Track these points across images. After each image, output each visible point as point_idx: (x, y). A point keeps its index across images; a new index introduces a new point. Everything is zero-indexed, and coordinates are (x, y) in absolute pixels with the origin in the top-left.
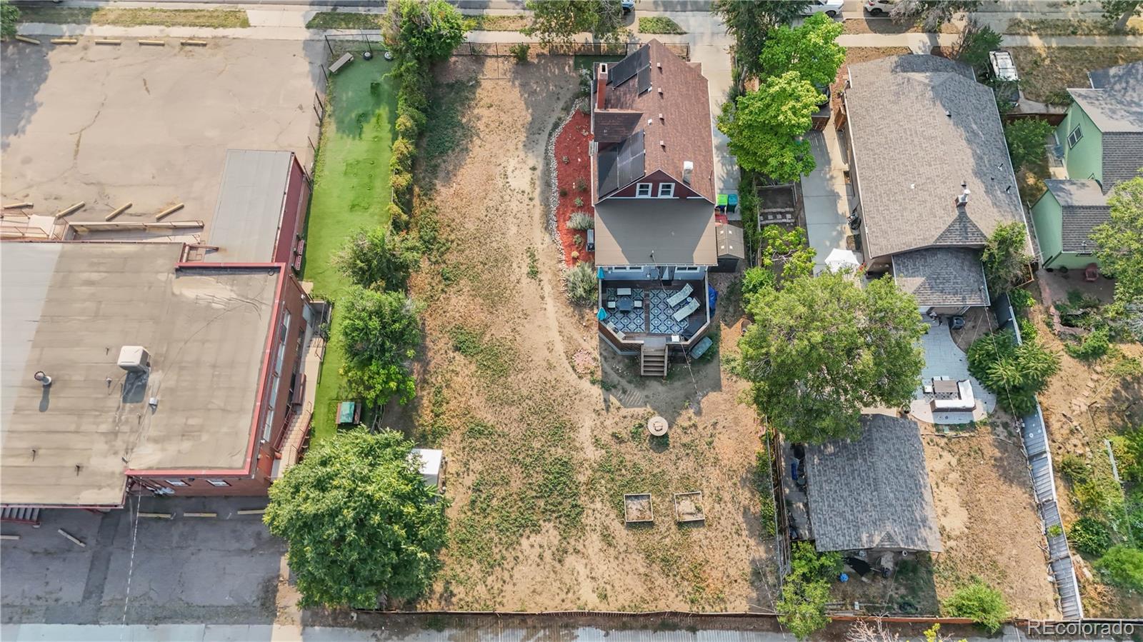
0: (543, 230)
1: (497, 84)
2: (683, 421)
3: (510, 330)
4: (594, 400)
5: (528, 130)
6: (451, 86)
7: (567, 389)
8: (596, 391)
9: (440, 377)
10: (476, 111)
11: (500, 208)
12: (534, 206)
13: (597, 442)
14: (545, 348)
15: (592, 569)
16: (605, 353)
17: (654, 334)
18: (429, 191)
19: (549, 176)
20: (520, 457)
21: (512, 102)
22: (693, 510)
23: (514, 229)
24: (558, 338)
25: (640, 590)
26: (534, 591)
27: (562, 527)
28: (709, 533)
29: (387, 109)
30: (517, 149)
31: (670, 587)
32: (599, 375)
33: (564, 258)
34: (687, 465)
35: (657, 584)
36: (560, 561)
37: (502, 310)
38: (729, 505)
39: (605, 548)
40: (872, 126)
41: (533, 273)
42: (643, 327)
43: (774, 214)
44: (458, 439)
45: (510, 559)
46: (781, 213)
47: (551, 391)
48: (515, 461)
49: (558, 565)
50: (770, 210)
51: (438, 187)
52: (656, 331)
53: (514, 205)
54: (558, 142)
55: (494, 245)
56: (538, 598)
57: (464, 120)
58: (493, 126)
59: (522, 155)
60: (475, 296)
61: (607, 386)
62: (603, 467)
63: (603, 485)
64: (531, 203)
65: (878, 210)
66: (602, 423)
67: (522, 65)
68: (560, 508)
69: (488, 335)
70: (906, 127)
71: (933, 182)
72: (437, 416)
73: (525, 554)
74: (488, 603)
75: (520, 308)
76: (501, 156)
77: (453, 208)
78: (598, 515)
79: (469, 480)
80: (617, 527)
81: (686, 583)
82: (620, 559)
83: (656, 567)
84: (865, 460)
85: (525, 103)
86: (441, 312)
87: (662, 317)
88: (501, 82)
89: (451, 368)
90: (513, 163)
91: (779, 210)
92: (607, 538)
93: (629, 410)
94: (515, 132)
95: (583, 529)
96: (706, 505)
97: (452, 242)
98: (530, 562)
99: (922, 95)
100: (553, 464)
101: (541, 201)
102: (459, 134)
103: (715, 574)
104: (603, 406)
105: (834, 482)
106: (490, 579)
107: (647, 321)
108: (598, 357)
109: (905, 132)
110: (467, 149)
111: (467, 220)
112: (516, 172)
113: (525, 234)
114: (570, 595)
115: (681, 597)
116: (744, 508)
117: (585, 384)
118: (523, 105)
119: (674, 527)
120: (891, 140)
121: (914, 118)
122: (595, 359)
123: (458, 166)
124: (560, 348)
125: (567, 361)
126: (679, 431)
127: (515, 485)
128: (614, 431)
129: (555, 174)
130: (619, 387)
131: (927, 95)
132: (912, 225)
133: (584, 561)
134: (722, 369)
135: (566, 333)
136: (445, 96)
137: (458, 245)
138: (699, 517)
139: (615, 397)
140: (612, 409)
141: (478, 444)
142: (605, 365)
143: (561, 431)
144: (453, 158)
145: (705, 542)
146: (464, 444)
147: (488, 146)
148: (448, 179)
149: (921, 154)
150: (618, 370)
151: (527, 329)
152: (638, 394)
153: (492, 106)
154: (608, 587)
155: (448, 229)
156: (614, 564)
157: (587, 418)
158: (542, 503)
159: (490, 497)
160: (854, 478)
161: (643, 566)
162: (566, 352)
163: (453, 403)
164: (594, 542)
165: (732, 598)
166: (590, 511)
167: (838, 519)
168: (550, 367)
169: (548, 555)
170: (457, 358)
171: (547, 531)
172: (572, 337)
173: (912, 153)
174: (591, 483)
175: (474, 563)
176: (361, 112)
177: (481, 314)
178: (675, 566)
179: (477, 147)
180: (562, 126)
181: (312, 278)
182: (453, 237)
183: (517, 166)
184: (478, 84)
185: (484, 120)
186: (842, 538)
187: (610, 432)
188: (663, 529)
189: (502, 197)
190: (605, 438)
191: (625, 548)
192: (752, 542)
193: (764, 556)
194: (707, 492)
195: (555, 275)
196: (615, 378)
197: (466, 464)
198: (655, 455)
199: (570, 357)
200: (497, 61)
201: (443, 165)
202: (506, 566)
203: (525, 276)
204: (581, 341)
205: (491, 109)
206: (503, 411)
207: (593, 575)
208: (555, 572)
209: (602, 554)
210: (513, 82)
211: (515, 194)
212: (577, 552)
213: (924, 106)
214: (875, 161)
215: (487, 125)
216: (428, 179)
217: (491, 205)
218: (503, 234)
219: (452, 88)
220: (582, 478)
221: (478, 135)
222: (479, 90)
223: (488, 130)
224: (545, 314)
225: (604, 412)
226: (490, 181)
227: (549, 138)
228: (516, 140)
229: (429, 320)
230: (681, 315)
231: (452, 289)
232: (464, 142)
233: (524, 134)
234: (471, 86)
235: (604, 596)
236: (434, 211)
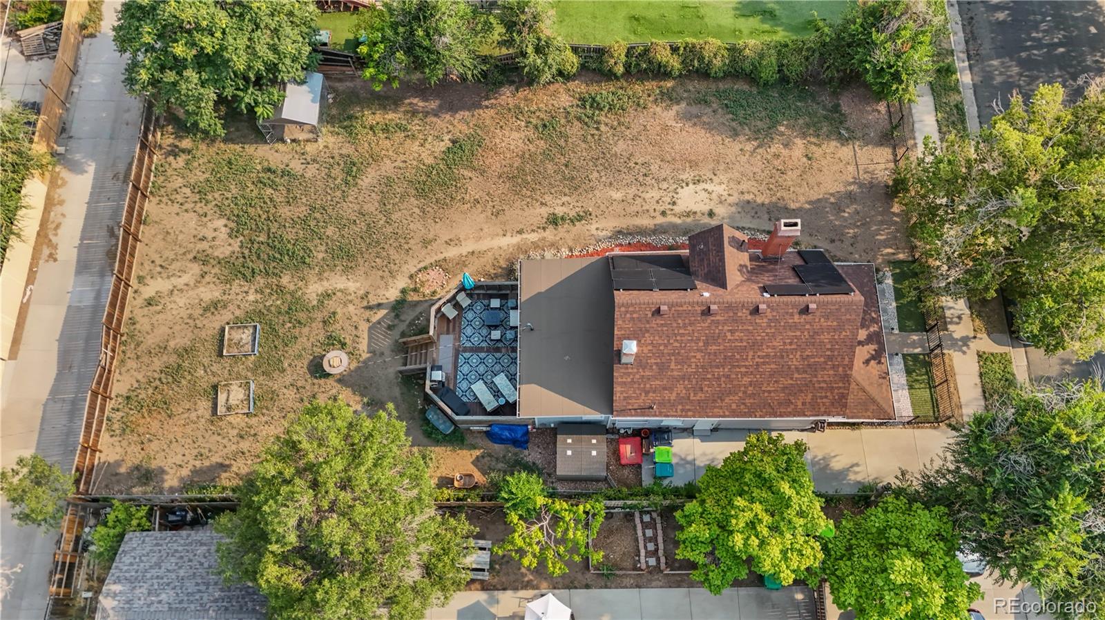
0: (617, 229)
1: (848, 163)
2: (345, 395)
3: (477, 197)
4: (381, 292)
5: (775, 205)
6: (836, 109)
7: (397, 262)
8: (393, 294)
9: (418, 128)
10: (799, 141)
11: (648, 179)
12: (654, 217)
13: (327, 295)
14: (452, 237)
15: (181, 290)
18: (669, 98)
20: (317, 214)
21: (819, 184)
22: (232, 402)
23: (617, 195)
24: (464, 250)
25: (150, 341)
26: (168, 233)
27: (233, 258)
28: (203, 420)
30: (742, 193)
31: (149, 374)
32: (412, 297)
34: (289, 398)
35: (155, 360)
36: (195, 258)
37: (504, 187)
38: (234, 447)
39: (203, 305)
41: (554, 221)
42: (468, 345)
43: (654, 539)
44: (344, 151)
45: (205, 209)
46: (657, 550)
47: (394, 245)
48: (313, 209)
49: (191, 256)
50: (660, 532)
51: (675, 108)
52: (461, 360)
53: (653, 194)
55: (595, 174)
56: (160, 237)
57: (782, 129)
58: (776, 163)
59: (731, 200)
60: (522, 157)
61: (398, 307)
62: (295, 307)
63: (275, 302)
64: (657, 214)
66: (351, 301)
67: (886, 194)
68: (254, 258)
69: (470, 175)
72: (371, 128)
73: (209, 223)
74: (162, 190)
75: (505, 207)
76: (728, 176)
77: (645, 126)
78: (240, 297)
79: (296, 166)
80: (227, 316)
81: (150, 391)
82: (188, 321)
83: (173, 359)
84: (216, 601)
85: (819, 200)
86: (502, 123)
87: (482, 369)
88: (851, 169)
89: (430, 139)
90: (719, 189)
91: (661, 546)
92: (214, 306)
93: (366, 335)
94: (770, 189)
95: (227, 281)
96: (238, 417)
97: (598, 129)
98: (199, 228)
100: (305, 249)
101: (661, 225)
102: (759, 124)
103: (155, 425)
104: (373, 302)
105: (203, 560)
106: (188, 191)
107: (476, 350)
110: (737, 135)
111: (630, 142)
112: (704, 195)
113: (610, 208)
114: (159, 269)
115: (136, 385)
116: (229, 466)
117: (402, 282)
118: (814, 196)
119: (215, 380)
122: (434, 292)
123: (709, 127)
124: (452, 253)
125: (433, 261)
126: (334, 391)
127: (285, 211)
128: (339, 315)
130: (396, 322)
133: (192, 284)
135: (471, 259)
136: (818, 103)
137: (593, 135)
138: (221, 410)
139: (384, 317)
140: (368, 313)
141: (336, 171)
142: (425, 305)
143: (344, 257)
144: (721, 120)
145: (193, 415)
147: (743, 159)
148: (686, 117)
150: (419, 319)
151: (478, 216)
152: (385, 343)
153: (810, 159)
154: (160, 308)
155: (615, 123)
156: (184, 314)
157: (358, 285)
158: (262, 238)
159: (274, 185)
160: (197, 584)
161: (176, 344)
162: (445, 260)
163: (387, 143)
164: (209, 293)
165: (125, 443)
166: (246, 289)
167: (154, 560)
168: (426, 243)
169: (204, 245)
170: (442, 144)
171: (230, 245)
172: (466, 266)
174: (280, 289)
175: (207, 175)
176: (777, 13)
177: (499, 166)
178: (170, 380)
179: (741, 146)
182: (603, 128)
183: (714, 196)
184: (844, 141)
185: (785, 152)
186: (128, 562)
187: (338, 310)
188: (214, 368)
189: (664, 180)
190: (331, 305)
191: (200, 325)
192: (185, 472)
193: (166, 485)
194: (254, 421)
195: (552, 245)
197: (314, 160)
198: (306, 362)
199: (438, 264)
200: (889, 160)
201: (709, 110)
202: (199, 205)
203: (552, 210)
205: (805, 159)
206: (373, 195)
207: (176, 292)
208: (184, 254)
209: (197, 301)
210: (854, 183)
211: (671, 194)
212: (203, 275)
215: (777, 156)
216: (685, 95)
217: (652, 167)
218: (611, 184)
219: (831, 111)
220: (285, 280)
221: (758, 147)
222: (834, 143)
223: (769, 157)
224: (497, 235)
225: (365, 304)
226: (687, 165)
227: (764, 231)
228: (753, 190)
229: (491, 112)
230: (480, 389)
231: (531, 133)
232: (747, 131)
233: (767, 201)
234: (840, 133)
235: (150, 303)
236: (638, 105)
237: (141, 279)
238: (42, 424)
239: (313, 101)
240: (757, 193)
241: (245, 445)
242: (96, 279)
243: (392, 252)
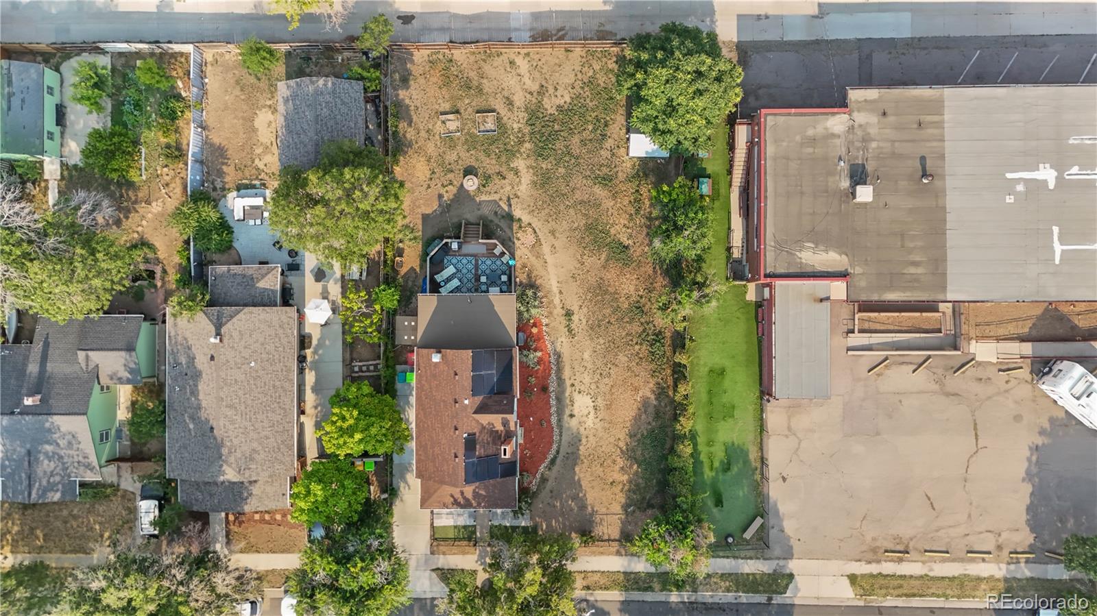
0: (561, 355)
1: (608, 509)
2: (453, 190)
3: (586, 263)
4: (519, 206)
5: (578, 457)
6: (650, 506)
7: (540, 214)
8: (517, 213)
9: (638, 222)
10: (626, 477)
11: (598, 376)
12: (570, 379)
13: (517, 172)
14: (557, 248)
15: (520, 81)
16: (511, 244)
17: (471, 256)
18: (661, 392)
19: (558, 408)
20: (573, 161)
21: (593, 487)
22: (448, 123)
23: (586, 356)
24: (548, 257)
25: (487, 68)
26: (560, 66)
27: (542, 111)
28: (437, 107)
29: (706, 477)
30: (587, 437)
31: (466, 70)
32: (515, 225)
33: (544, 328)
34: (451, 157)
35: (475, 72)
36: (543, 86)
37: (593, 281)
38: (422, 128)
39: (511, 96)
40: (277, 432)
41: (569, 314)
42: (480, 262)
43: (368, 370)
44: (620, 174)
45: (577, 87)
46: (362, 372)
47: (551, 212)
48: (577, 158)
49: (544, 83)
50: (371, 374)
51: (653, 397)
52: (468, 258)
53: (587, 379)
54: (551, 443)
55: (602, 341)
56: (557, 61)
57: (635, 467)
58: (609, 461)
59: (582, 429)
60: (616, 293)
61: (509, 217)
62: (511, 154)
63: (513, 140)
64: (572, 381)
65: (284, 348)
66: (513, 188)
67: (585, 529)
68: (543, 124)
69: (602, 259)
70: (250, 424)
71: (235, 364)
72: (637, 191)
73: (567, 91)
74: (591, 57)
75: (578, 282)
76: (600, 429)
77: (638, 376)
78: (516, 118)
79: (609, 143)
80: (503, 111)
81: (455, 73)
82: (500, 89)
83: (475, 83)
84: (322, 138)
85: (581, 486)
86: (641, 279)
87: (464, 271)
88: (604, 510)
89: (629, 231)
90: (590, 422)
91: (364, 374)
92: (510, 103)
93: (493, 199)
94: (589, 455)
95: (527, 109)
96: (439, 128)
97: (637, 343)
98: (563, 86)
99: (231, 452)
100: (548, 156)
101: (564, 383)
102: (639, 453)
103: (434, 79)
104: (512, 201)
105: (346, 126)
106: (591, 73)
107: (476, 267)
108: (516, 241)
109: (250, 418)
110: (631, 437)
111: (626, 365)
112: (587, 411)
113: (577, 351)
114: (535, 64)
115: (459, 64)
116: (411, 126)
117: (526, 218)
118: (584, 483)
119: (462, 111)
120: (263, 413)
121: (241, 430)
122: (519, 239)
123: (637, 419)
124: (546, 249)
125: (540, 237)
126: (455, 183)
127: (576, 140)
128: (503, 181)
129: (553, 409)
130: (499, 217)
131: (227, 451)
132: (259, 328)
133: (525, 87)
134: (420, 233)
135: (542, 262)
136: (655, 494)
137: (632, 340)
138: (443, 117)
139: (503, 209)
140: (505, 198)
141: (605, 170)
142: (510, 234)
143: (543, 181)
144: (642, 427)
145: (440, 101)
146: (615, 170)
147: (612, 440)
148: (645, 403)
149: (240, 393)
150: (500, 230)
151: (572, 265)
152: (486, 211)
153: (611, 483)
154: (509, 69)
155: (641, 356)
156: (504, 85)
157: (524, 191)
158: (557, 127)
159: (595, 130)
160: (332, 126)
161: (484, 84)
162: (541, 245)
163: (626, 202)
164: (519, 99)
165: (424, 64)
166: (521, 121)
167: (346, 100)
168: (553, 232)
169: (551, 90)
170: (625, 239)
171: (552, 107)
172: (537, 258)
173: (248, 396)
174: (521, 142)
175: (602, 84)
176: (729, 473)
177: (609, 277)
178: (462, 84)
179: (622, 439)
180: (547, 461)
181: (748, 304)
182: (637, 347)
183: (585, 418)
184: (625, 507)
185: (617, 468)
186: (345, 87)
187: (507, 180)
188: (470, 110)
189: (597, 387)
190: (510, 176)
191: (497, 96)
192: (407, 101)
193: (400, 92)
194: (438, 137)
195: (551, 313)
196: (503, 224)
197: (613, 154)
198: (473, 164)
199: (538, 240)
200: (609, 536)
201: (650, 419)
202: (580, 82)
203: (576, 312)
204: (529, 254)
205: (611, 480)
206: (587, 196)
207: (519, 78)
208: (546, 79)
209: (513, 92)
210: (593, 510)
211: (586, 390)
212: (531, 93)
213: (231, 440)
214: (280, 396)
215: (614, 462)
216: (663, 404)
217: (607, 379)
218: (595, 351)
219: (648, 503)
220: (527, 145)
221: (622, 451)
222: (623, 501)
223: (614, 457)
224: (558, 277)
225: (511, 197)
226: (608, 403)
227: (559, 448)
228: (588, 446)
229: (650, 271)
230: (450, 270)
231: (634, 298)
232: (634, 444)
233: (581, 453)
234: (631, 506)
235: (512, 63)
236: (654, 372)
237: (528, 54)
238: (435, 13)
239: (647, 152)
241: (423, 134)
242: (528, 27)
243: (547, 211)
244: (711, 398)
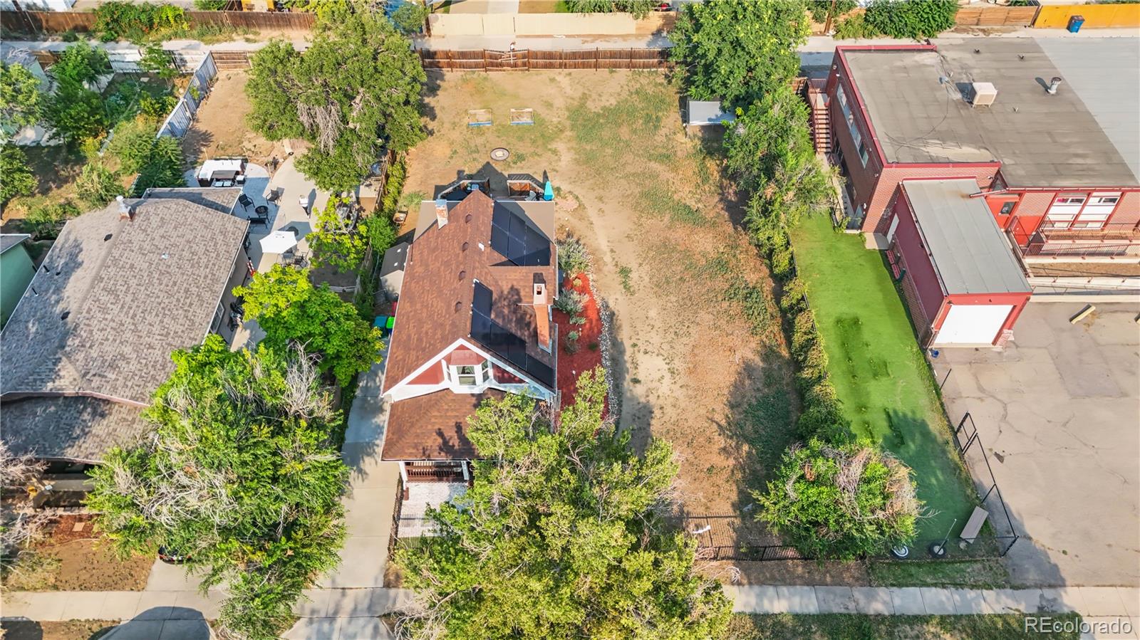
0: (616, 312)
1: (707, 508)
3: (644, 225)
4: (557, 177)
7: (583, 184)
9: (707, 189)
10: (731, 462)
11: (672, 335)
12: (631, 338)
13: (555, 152)
14: (606, 212)
15: (561, 91)
18: (769, 353)
22: (476, 116)
23: (653, 313)
24: (594, 219)
26: (604, 81)
27: (585, 110)
30: (662, 408)
31: (501, 85)
33: (592, 283)
35: (511, 86)
36: (585, 94)
37: (655, 240)
38: (446, 121)
39: (550, 100)
40: (169, 344)
41: (625, 272)
44: (679, 153)
45: (624, 95)
47: (598, 182)
49: (587, 92)
51: (758, 359)
53: (656, 339)
55: (674, 299)
56: (601, 79)
57: (746, 448)
58: (701, 440)
59: (652, 399)
60: (687, 251)
62: (549, 139)
63: (551, 129)
64: (634, 341)
65: (218, 255)
66: (550, 163)
68: (586, 118)
69: (666, 220)
70: (129, 320)
71: (141, 248)
72: (702, 164)
73: (612, 97)
74: (637, 76)
75: (636, 241)
76: (681, 398)
77: (732, 334)
78: (555, 115)
80: (541, 110)
81: (489, 86)
82: (538, 95)
83: (511, 92)
86: (719, 237)
88: (701, 511)
89: (697, 196)
90: (665, 388)
92: (549, 105)
93: (523, 172)
94: (668, 431)
95: (567, 108)
97: (724, 300)
98: (608, 93)
99: (83, 346)
100: (593, 140)
101: (621, 343)
102: (749, 428)
103: (467, 90)
104: (549, 174)
106: (638, 86)
109: (135, 315)
110: (732, 407)
111: (712, 323)
112: (659, 375)
113: (638, 308)
114: (577, 81)
115: (494, 80)
116: (434, 120)
117: (565, 188)
120: (157, 315)
121: (114, 325)
123: (737, 386)
124: (592, 212)
125: (583, 203)
127: (624, 129)
128: (539, 159)
131: (77, 342)
132: (191, 225)
133: (566, 95)
135: (586, 223)
137: (716, 297)
138: (472, 112)
140: (540, 172)
141: (661, 150)
144: (749, 394)
145: (470, 103)
146: (673, 150)
147: (703, 411)
148: (748, 369)
149: (133, 282)
151: (626, 226)
153: (709, 470)
154: (548, 83)
155: (732, 312)
156: (543, 93)
157: (564, 166)
158: (602, 121)
159: (646, 122)
161: (521, 92)
162: (585, 208)
163: (689, 174)
164: (559, 102)
165: (456, 81)
166: (561, 117)
168: (600, 198)
169: (595, 97)
170: (694, 203)
171: (596, 107)
172: (580, 220)
173: (143, 288)
174: (561, 131)
175: (651, 93)
176: (904, 450)
177: (676, 237)
179: (718, 410)
182: (725, 304)
183: (656, 384)
184: (738, 507)
185: (715, 448)
187: (543, 158)
188: (502, 109)
189: (672, 347)
190: (548, 155)
191: (534, 100)
192: (433, 104)
193: (426, 98)
194: (463, 128)
195: (600, 270)
197: (669, 139)
199: (581, 205)
201: (760, 385)
202: (627, 92)
203: (634, 270)
204: (569, 218)
205: (709, 466)
206: (641, 169)
207: (559, 89)
208: (589, 90)
209: (553, 98)
210: (682, 512)
211: (656, 351)
212: (572, 99)
213: (91, 332)
214: (191, 304)
215: (709, 440)
216: (775, 366)
217: (685, 338)
218: (665, 309)
220: (568, 133)
221: (719, 425)
222: (733, 496)
223: (708, 434)
224: (608, 237)
225: (548, 170)
226: (691, 365)
228: (666, 418)
231: (712, 255)
232: (738, 417)
235: (552, 79)
236: (754, 329)
237: (569, 73)
240: (663, 420)
241: (448, 125)
243: (592, 181)
244: (847, 353)
